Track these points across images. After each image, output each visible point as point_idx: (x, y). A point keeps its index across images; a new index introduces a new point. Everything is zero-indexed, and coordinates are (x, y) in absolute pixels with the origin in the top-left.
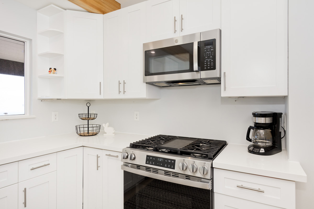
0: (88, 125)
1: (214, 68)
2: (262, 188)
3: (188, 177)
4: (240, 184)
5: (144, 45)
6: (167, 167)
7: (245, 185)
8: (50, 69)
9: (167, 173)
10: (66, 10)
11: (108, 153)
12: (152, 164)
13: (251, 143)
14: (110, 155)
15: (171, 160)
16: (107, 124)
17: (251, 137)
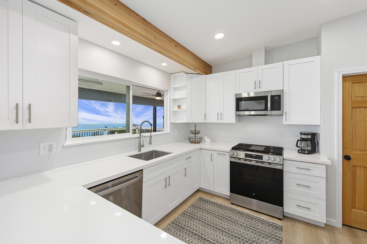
0: (195, 137)
1: (280, 110)
2: (309, 168)
3: (270, 163)
4: (298, 167)
5: (236, 95)
6: (258, 159)
7: (300, 167)
8: (178, 106)
9: (257, 162)
10: (187, 74)
11: (218, 152)
12: (249, 158)
13: (299, 149)
14: (219, 154)
15: (260, 156)
16: (207, 137)
17: (299, 145)
